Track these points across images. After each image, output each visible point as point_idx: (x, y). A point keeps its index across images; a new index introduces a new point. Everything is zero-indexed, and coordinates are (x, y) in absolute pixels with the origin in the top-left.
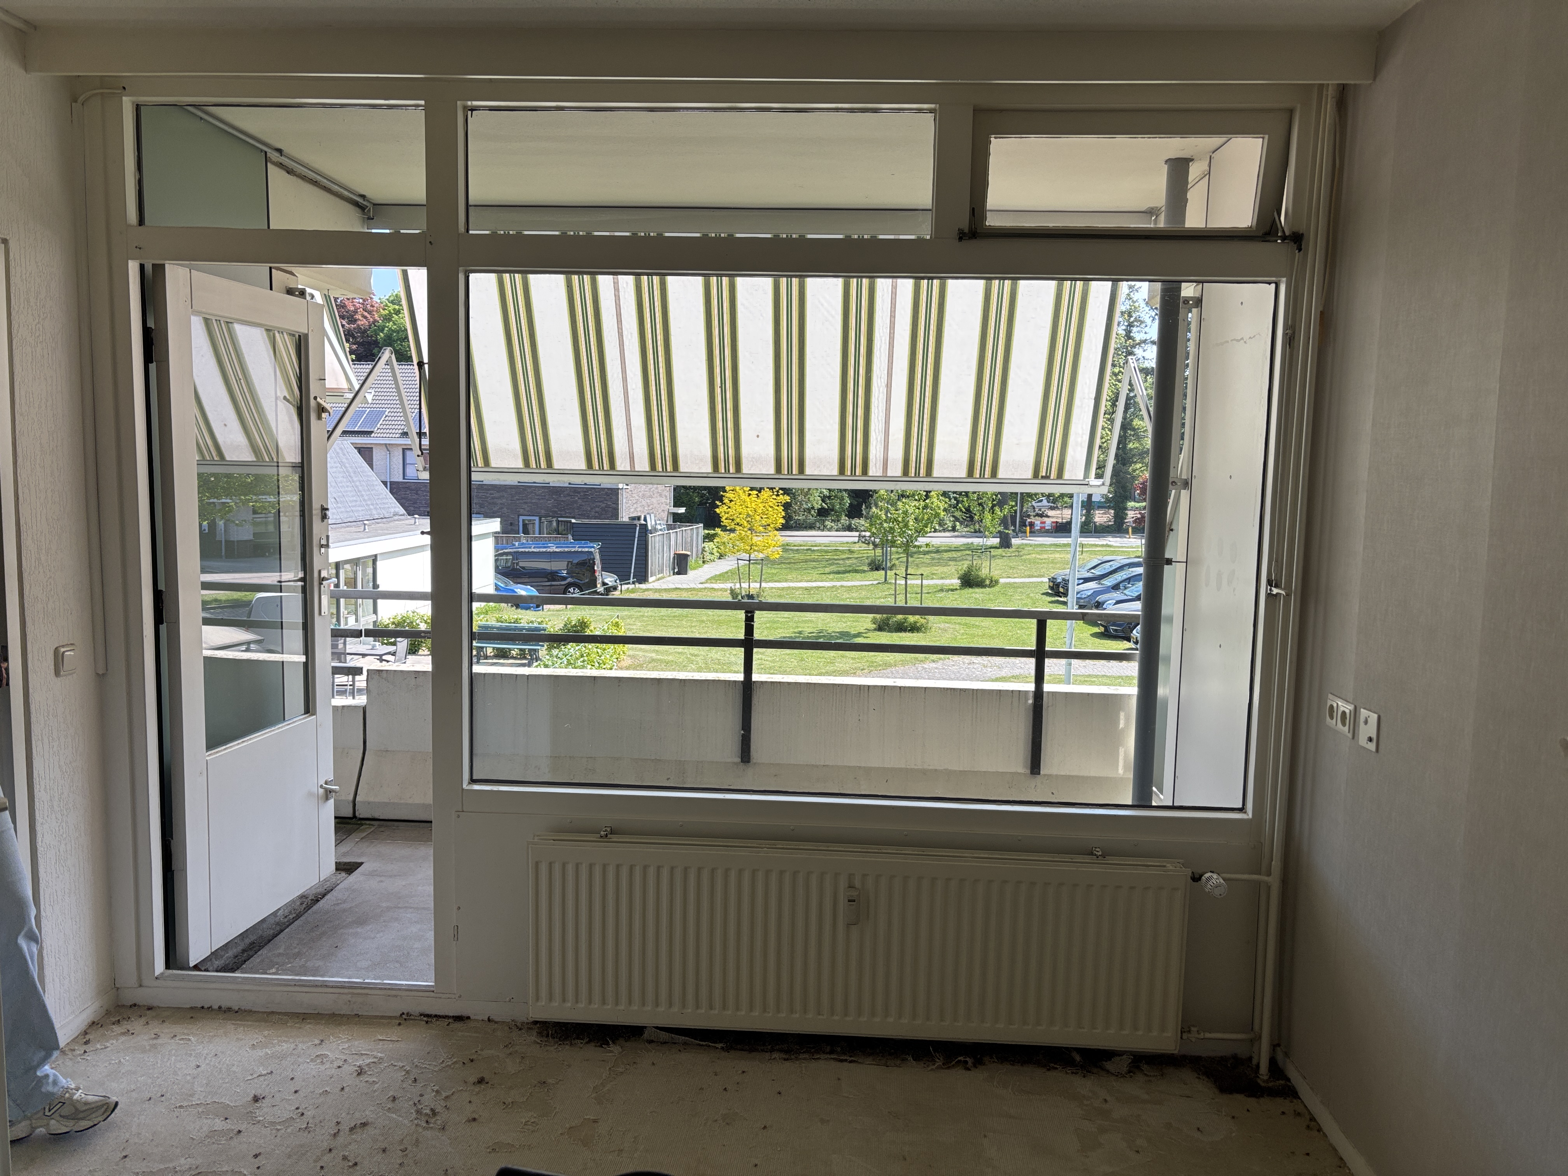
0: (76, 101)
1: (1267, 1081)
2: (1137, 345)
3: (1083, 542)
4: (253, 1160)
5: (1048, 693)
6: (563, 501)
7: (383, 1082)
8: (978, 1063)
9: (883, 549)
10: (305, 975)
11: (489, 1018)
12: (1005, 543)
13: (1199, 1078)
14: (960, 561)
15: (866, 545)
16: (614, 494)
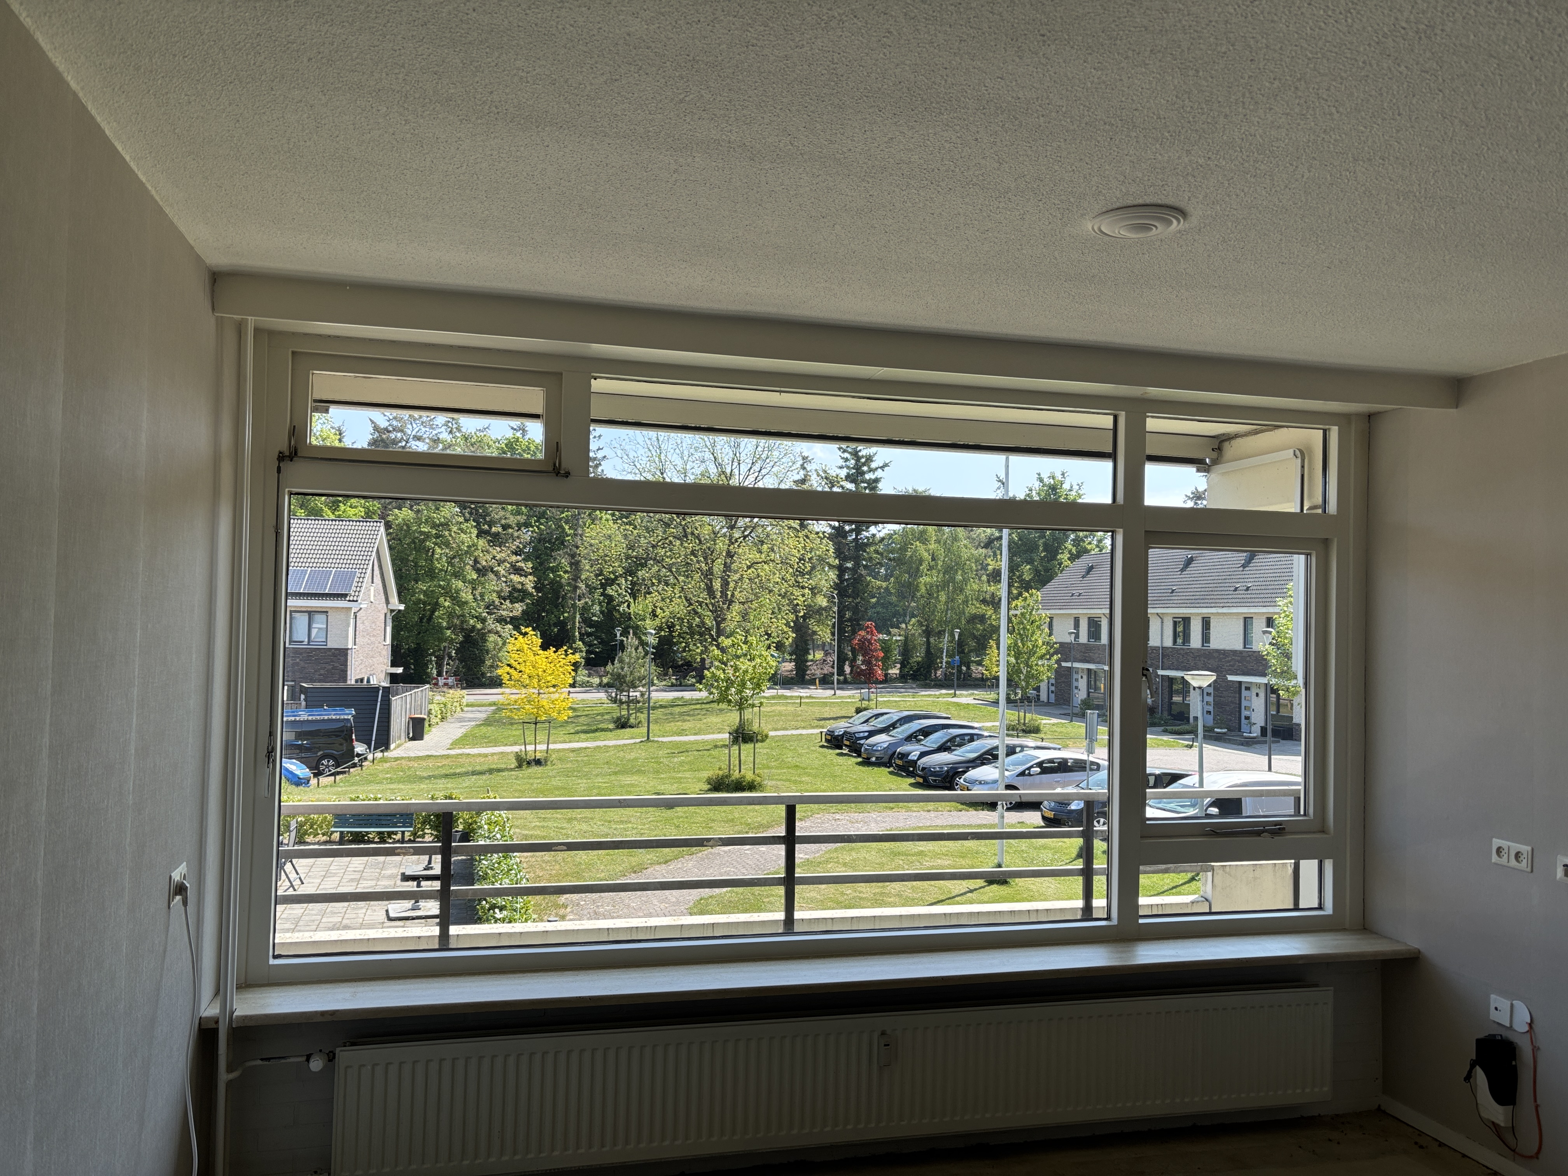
16: (343, 653)
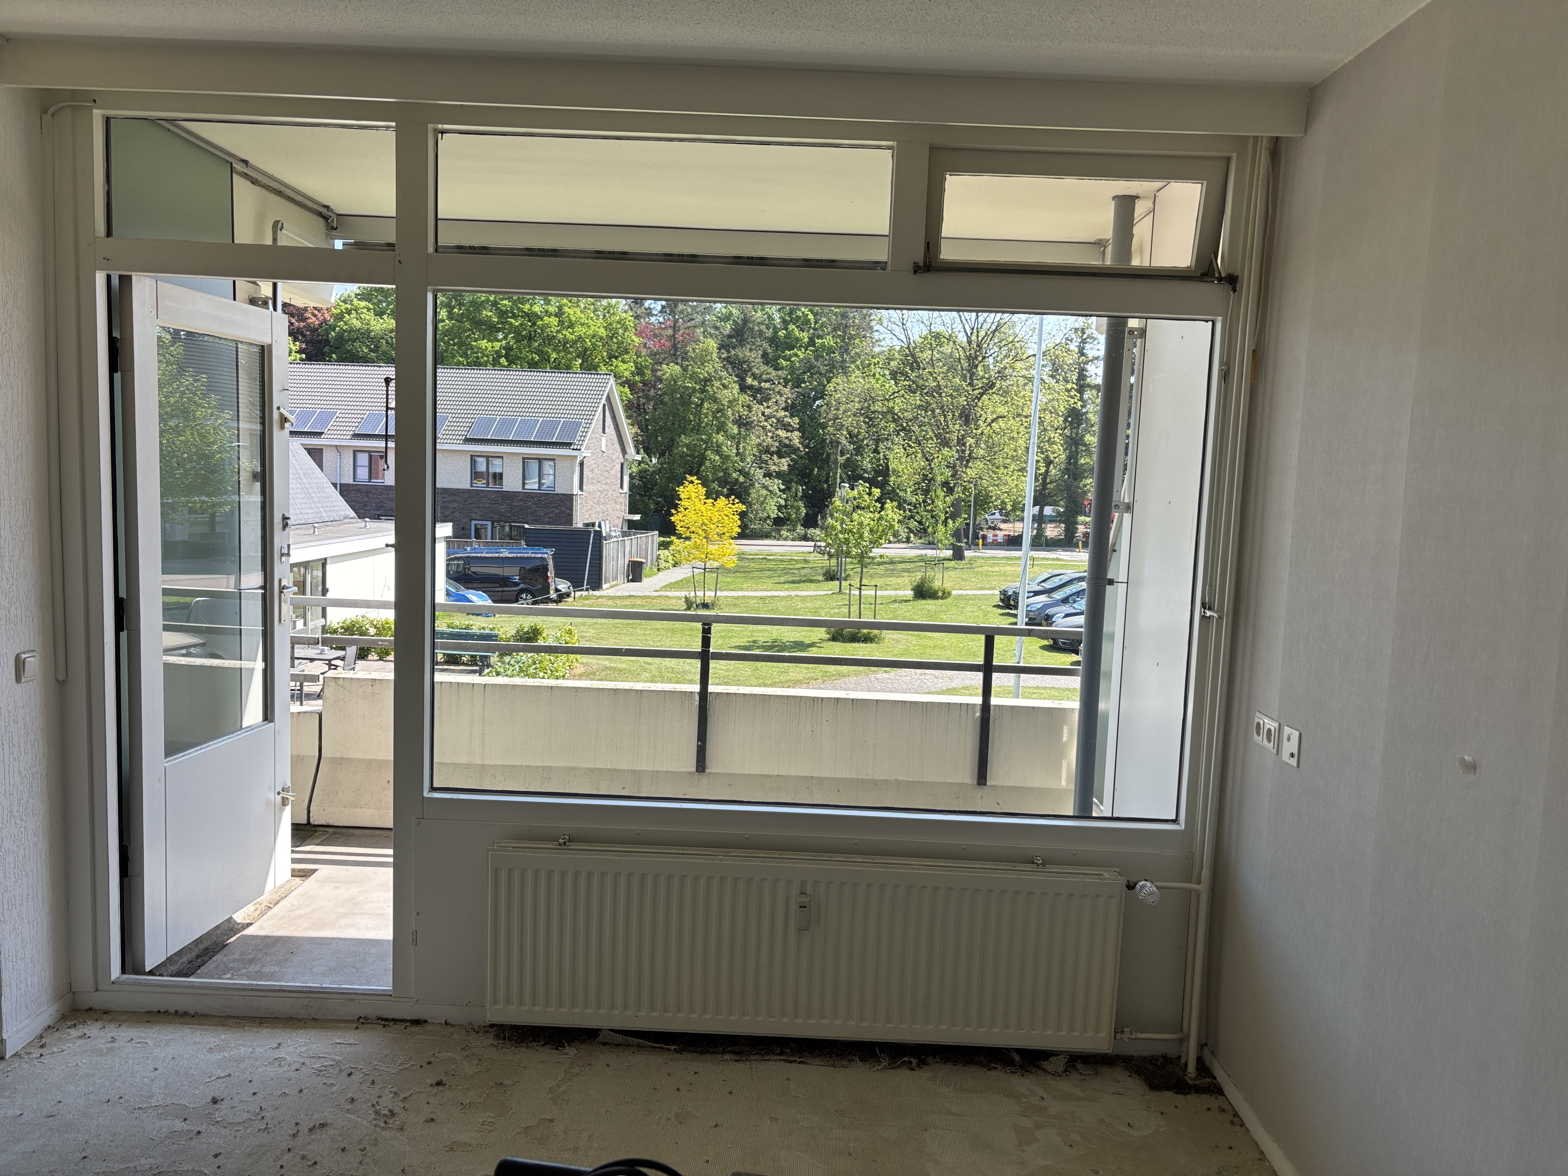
0: (46, 113)
1: (1194, 1079)
2: (1089, 361)
3: (1034, 556)
4: (213, 1159)
5: (995, 706)
6: (516, 506)
7: (341, 1085)
8: (922, 1063)
9: (838, 559)
10: (261, 980)
11: (446, 1022)
12: (958, 555)
13: (1130, 1076)
14: (913, 572)
15: (821, 556)
16: (568, 499)
